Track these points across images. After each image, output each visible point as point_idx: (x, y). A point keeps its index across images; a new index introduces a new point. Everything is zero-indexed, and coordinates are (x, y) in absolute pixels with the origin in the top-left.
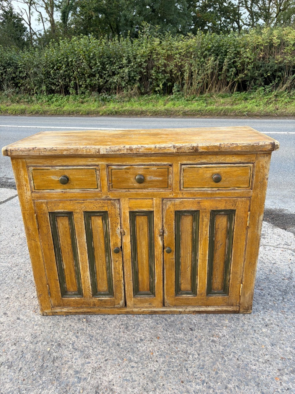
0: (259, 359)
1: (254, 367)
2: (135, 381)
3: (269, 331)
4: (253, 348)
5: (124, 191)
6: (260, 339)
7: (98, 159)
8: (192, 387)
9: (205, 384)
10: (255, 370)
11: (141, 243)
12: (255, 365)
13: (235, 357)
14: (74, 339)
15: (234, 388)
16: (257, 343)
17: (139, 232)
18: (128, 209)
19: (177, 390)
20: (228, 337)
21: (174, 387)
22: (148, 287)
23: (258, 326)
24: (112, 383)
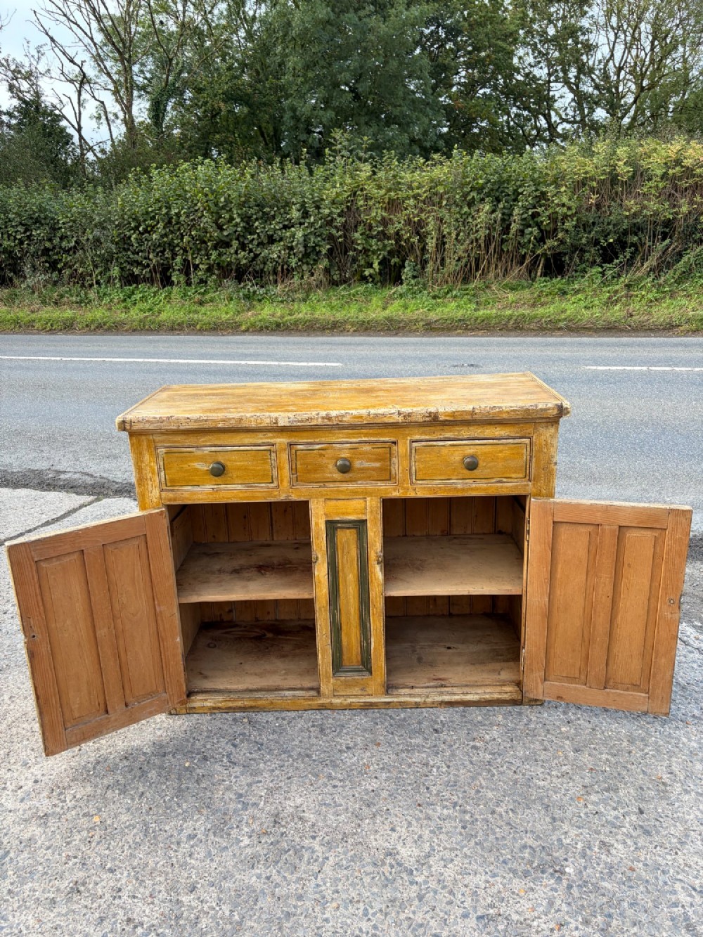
0: (552, 771)
1: (541, 783)
2: (340, 805)
3: (572, 731)
4: (543, 756)
5: (316, 485)
6: (555, 742)
7: (275, 434)
9: (458, 808)
10: (544, 786)
11: (346, 578)
12: (543, 780)
13: (510, 769)
14: (229, 748)
15: (507, 812)
16: (550, 749)
17: (343, 557)
18: (324, 516)
19: (411, 816)
20: (500, 740)
21: (405, 812)
22: (359, 658)
23: (555, 723)
24: (300, 809)
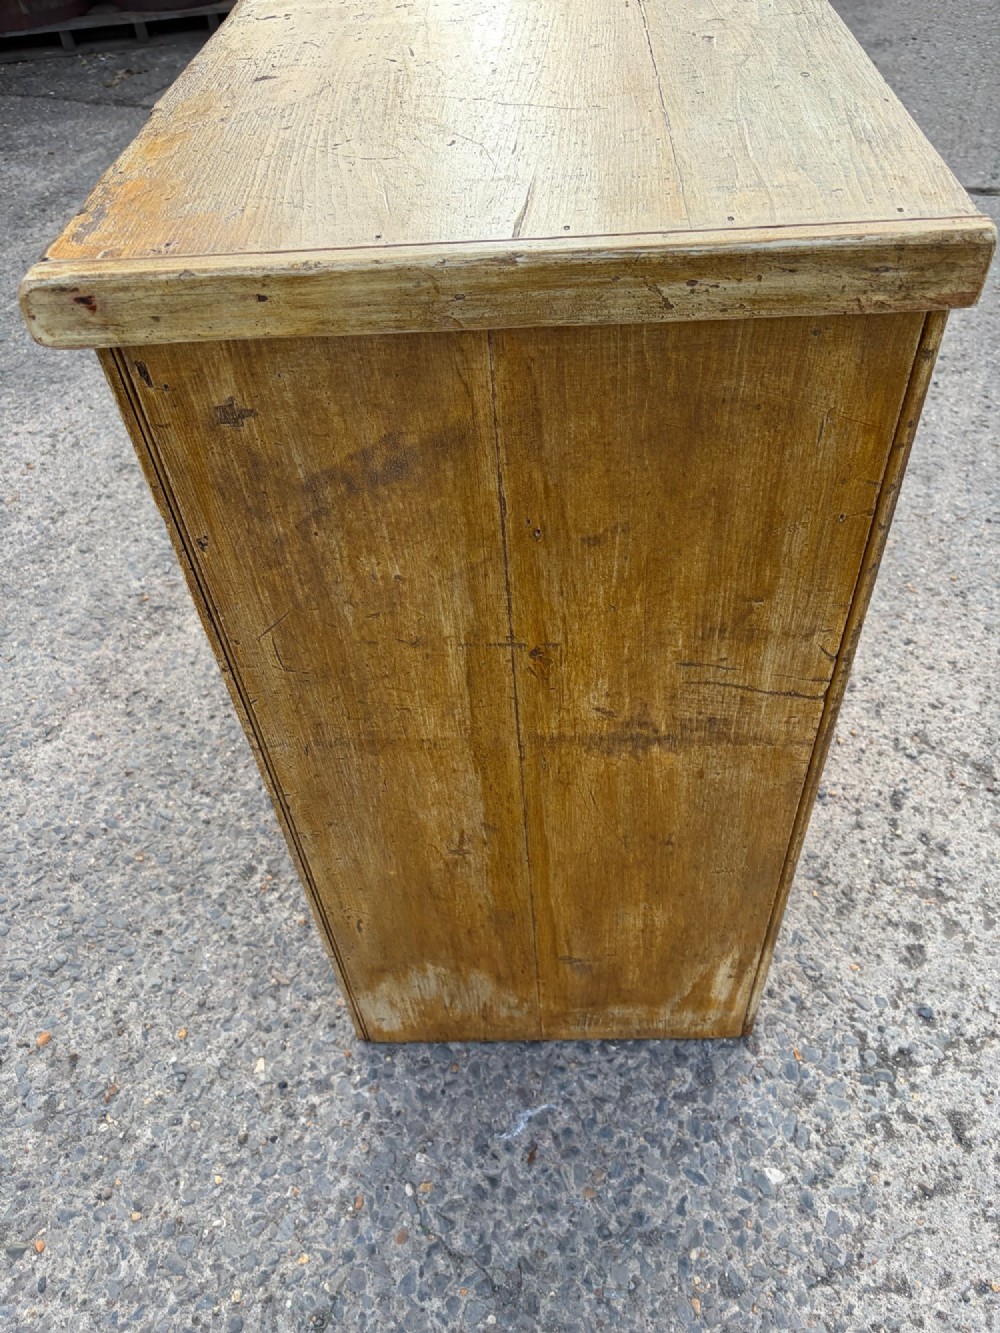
0: (139, 1004)
1: (113, 975)
2: (166, 675)
3: (250, 1085)
6: (224, 1034)
8: (107, 795)
9: (103, 825)
10: (103, 978)
12: (119, 980)
13: (170, 926)
15: (65, 900)
16: (203, 1017)
19: (111, 760)
20: (258, 921)
21: (121, 753)
23: (290, 1051)
